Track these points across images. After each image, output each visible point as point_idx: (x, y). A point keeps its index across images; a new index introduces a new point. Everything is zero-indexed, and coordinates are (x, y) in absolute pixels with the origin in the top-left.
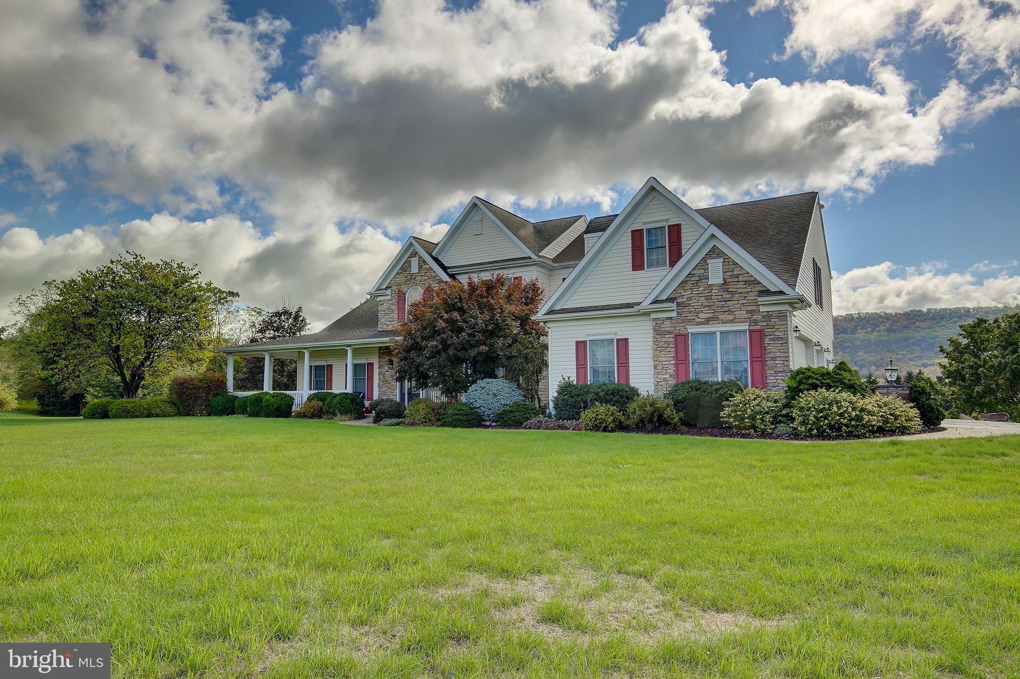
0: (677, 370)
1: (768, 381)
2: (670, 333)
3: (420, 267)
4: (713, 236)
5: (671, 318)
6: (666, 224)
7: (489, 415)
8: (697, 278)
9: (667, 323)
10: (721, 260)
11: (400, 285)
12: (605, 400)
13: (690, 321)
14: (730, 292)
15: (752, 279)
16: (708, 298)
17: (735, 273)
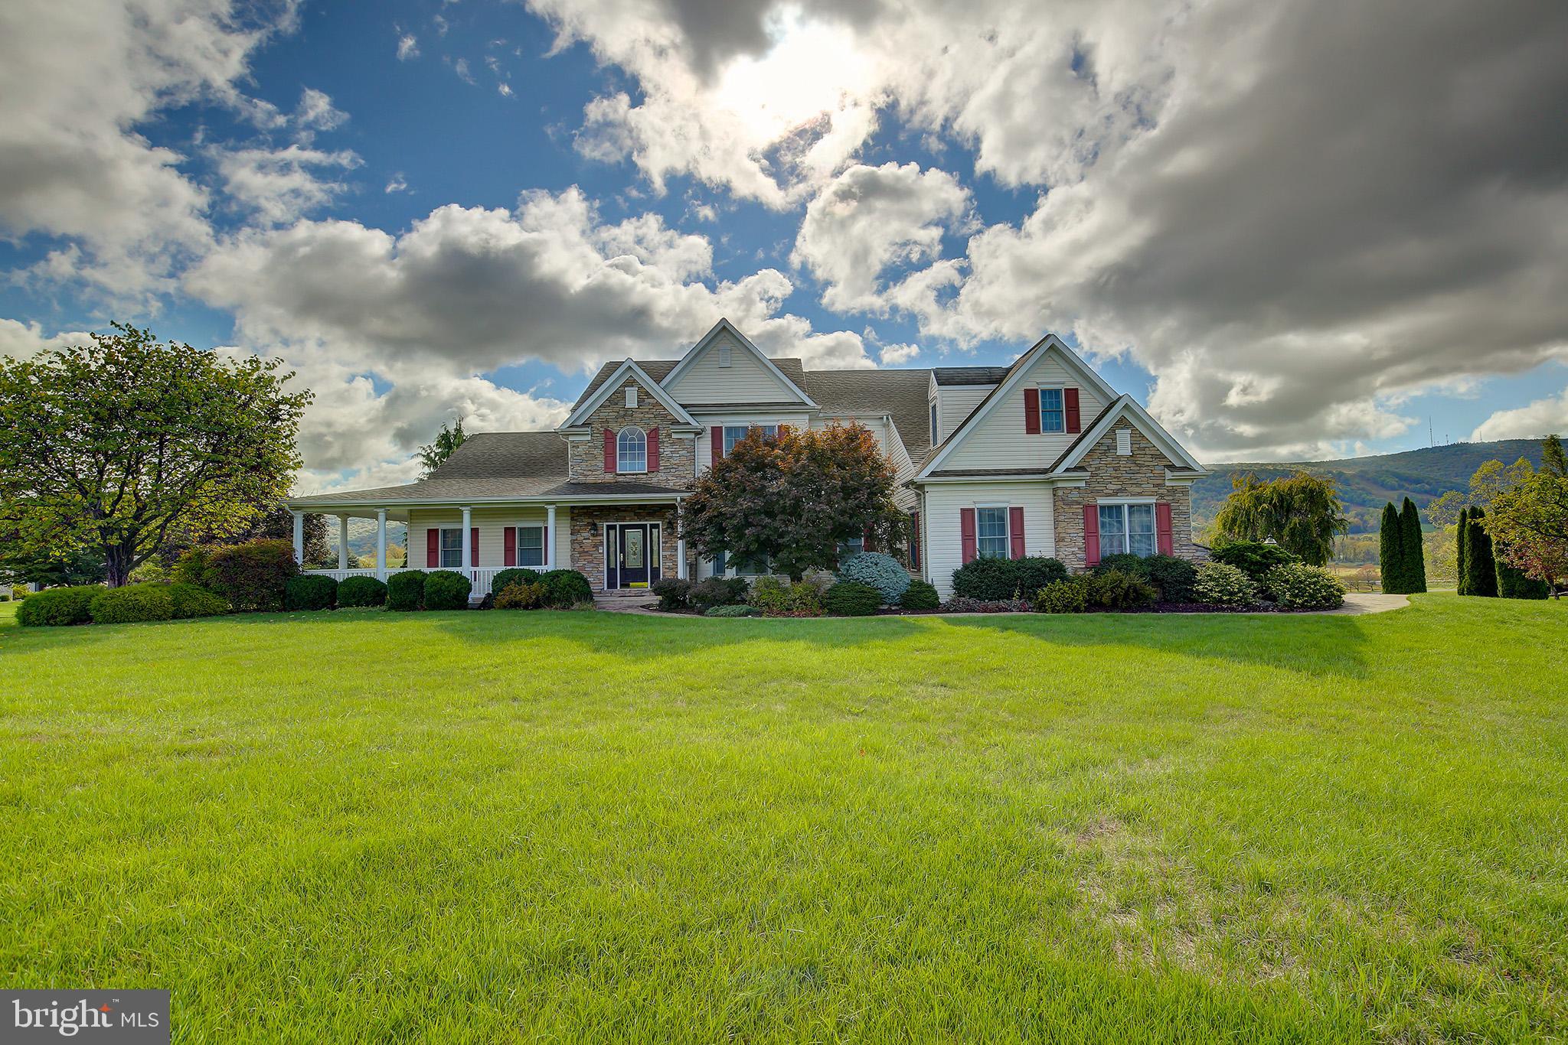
0: (1086, 542)
2: (1079, 504)
3: (640, 401)
4: (1126, 406)
5: (1079, 488)
6: (1063, 387)
7: (894, 597)
8: (1106, 447)
9: (1075, 492)
10: (1130, 431)
11: (607, 422)
13: (1098, 492)
14: (1137, 465)
15: (1157, 453)
16: (1116, 469)
17: (1142, 445)
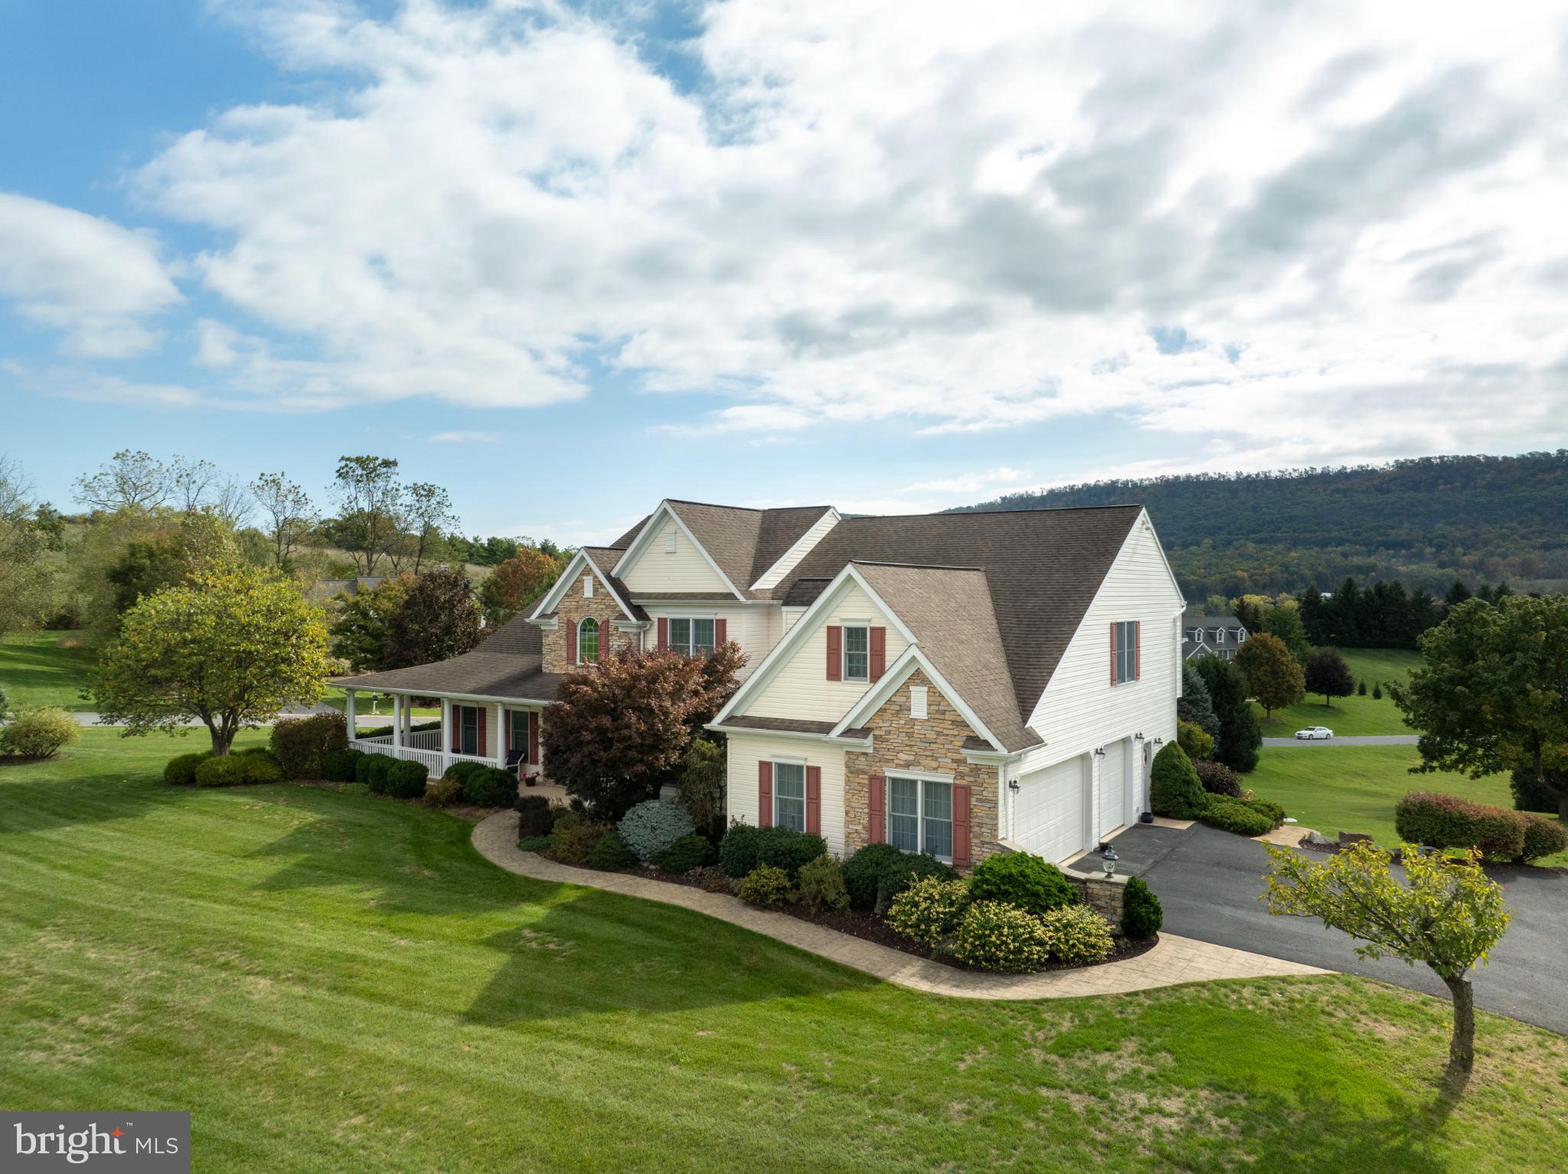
0: (870, 821)
1: (973, 852)
2: (865, 773)
3: (595, 591)
4: (914, 659)
5: (866, 754)
6: (869, 624)
7: (645, 855)
8: (897, 707)
9: (862, 759)
10: (926, 688)
11: (570, 611)
12: (773, 862)
13: (888, 761)
14: (935, 732)
15: (958, 719)
16: (910, 735)
17: (941, 708)
